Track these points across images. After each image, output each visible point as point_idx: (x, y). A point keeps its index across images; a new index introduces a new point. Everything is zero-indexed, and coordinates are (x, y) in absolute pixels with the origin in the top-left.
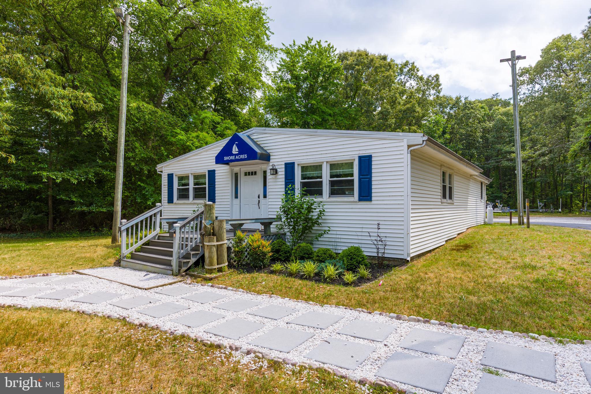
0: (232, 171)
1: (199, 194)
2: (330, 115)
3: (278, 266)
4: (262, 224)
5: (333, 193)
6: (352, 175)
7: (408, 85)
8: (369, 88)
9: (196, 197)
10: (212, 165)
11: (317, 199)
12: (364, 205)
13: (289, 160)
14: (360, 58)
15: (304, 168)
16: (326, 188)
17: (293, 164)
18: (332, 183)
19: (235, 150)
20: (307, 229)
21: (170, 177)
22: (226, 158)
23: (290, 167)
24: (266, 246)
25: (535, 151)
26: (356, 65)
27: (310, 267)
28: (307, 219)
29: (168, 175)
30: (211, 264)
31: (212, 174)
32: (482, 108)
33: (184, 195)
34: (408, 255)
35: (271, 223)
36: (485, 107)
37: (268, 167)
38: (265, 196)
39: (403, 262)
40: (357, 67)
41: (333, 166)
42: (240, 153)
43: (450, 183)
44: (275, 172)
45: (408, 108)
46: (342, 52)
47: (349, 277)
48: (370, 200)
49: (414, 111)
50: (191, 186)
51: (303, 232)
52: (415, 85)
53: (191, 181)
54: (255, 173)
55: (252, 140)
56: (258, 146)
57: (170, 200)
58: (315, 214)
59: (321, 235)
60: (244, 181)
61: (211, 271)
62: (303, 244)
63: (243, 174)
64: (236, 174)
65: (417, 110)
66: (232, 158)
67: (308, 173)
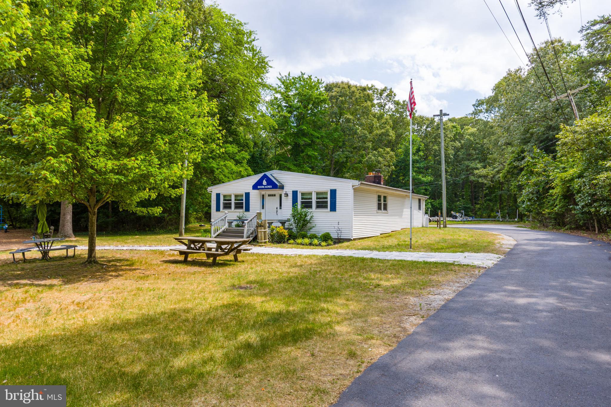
0: (261, 193)
1: (239, 206)
2: (318, 138)
3: (292, 241)
4: (281, 223)
5: (318, 207)
6: (327, 198)
7: (387, 107)
8: (351, 117)
9: (236, 208)
10: (249, 189)
11: (310, 210)
12: (333, 213)
13: (295, 189)
14: (343, 90)
15: (303, 194)
16: (314, 205)
17: (297, 191)
18: (317, 202)
19: (265, 183)
20: (304, 225)
21: (218, 195)
22: (259, 187)
23: (295, 193)
24: (286, 232)
25: (495, 168)
26: (340, 96)
27: (307, 241)
28: (304, 221)
29: (217, 194)
30: (261, 240)
31: (247, 195)
32: (454, 127)
33: (227, 206)
34: (352, 237)
35: (285, 222)
36: (457, 126)
37: (283, 192)
38: (281, 208)
39: (349, 240)
40: (340, 98)
41: (318, 194)
42: (268, 184)
43: (385, 201)
44: (287, 195)
45: (382, 133)
46: (328, 82)
47: (324, 244)
48: (335, 211)
49: (388, 135)
50: (233, 202)
51: (302, 227)
52: (393, 107)
53: (233, 198)
54: (275, 195)
55: (273, 177)
56: (279, 182)
57: (218, 209)
58: (308, 218)
59: (311, 228)
60: (267, 199)
61: (261, 243)
62: (303, 232)
63: (267, 196)
64: (263, 196)
65: (390, 134)
66: (263, 187)
67: (305, 197)
